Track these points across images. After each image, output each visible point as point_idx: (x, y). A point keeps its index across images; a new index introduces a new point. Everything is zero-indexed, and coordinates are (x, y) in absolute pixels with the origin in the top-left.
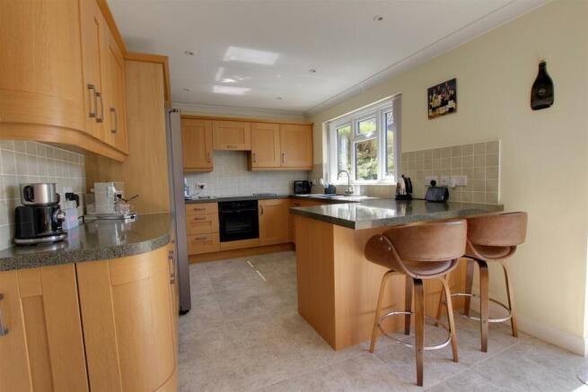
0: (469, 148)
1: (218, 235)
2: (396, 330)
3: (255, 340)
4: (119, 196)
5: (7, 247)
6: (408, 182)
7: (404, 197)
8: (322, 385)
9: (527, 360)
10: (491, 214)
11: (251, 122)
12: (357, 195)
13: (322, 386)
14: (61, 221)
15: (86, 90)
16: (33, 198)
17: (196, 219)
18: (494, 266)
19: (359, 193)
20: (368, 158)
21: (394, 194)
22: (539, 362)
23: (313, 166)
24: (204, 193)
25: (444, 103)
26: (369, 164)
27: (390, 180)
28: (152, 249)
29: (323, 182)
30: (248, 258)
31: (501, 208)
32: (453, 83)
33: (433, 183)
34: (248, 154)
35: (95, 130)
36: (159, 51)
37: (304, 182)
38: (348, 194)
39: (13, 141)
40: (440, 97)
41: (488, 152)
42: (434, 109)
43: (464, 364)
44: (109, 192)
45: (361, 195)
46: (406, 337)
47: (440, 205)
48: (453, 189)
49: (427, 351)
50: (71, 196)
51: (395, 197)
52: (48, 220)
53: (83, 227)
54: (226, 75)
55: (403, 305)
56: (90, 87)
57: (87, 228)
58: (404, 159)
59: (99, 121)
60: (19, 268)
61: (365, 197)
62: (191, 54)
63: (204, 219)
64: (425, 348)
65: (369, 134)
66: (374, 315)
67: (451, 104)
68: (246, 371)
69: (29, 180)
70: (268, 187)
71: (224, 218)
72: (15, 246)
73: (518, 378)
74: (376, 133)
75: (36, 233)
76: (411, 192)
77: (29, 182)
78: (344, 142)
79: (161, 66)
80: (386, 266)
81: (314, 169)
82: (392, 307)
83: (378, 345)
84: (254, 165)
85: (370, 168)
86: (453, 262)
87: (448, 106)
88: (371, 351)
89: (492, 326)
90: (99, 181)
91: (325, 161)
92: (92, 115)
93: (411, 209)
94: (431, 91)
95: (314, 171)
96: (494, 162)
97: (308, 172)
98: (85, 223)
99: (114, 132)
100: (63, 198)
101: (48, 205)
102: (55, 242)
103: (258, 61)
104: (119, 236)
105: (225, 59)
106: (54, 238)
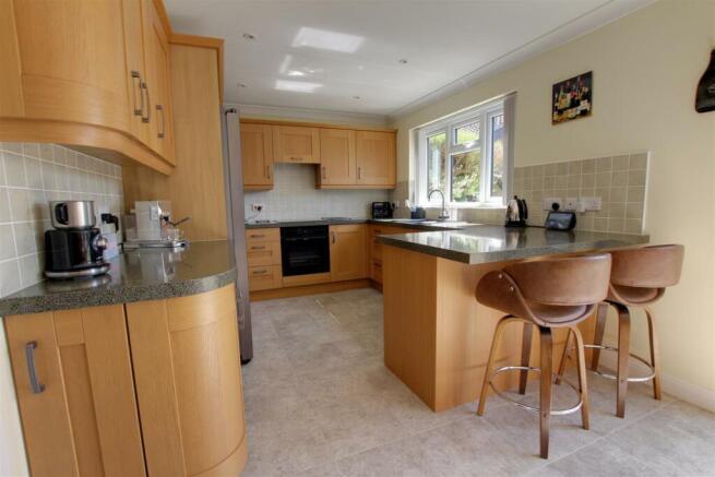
0: (605, 162)
1: (280, 268)
2: (507, 388)
3: (335, 398)
4: (166, 219)
5: (36, 282)
6: (522, 205)
7: (516, 224)
8: (422, 454)
9: (675, 429)
10: (633, 247)
11: (321, 127)
12: (453, 221)
13: (422, 456)
14: (102, 249)
15: (130, 78)
16: (67, 219)
17: (253, 248)
18: (636, 311)
19: (455, 218)
20: (463, 175)
21: (503, 220)
22: (692, 432)
23: (395, 185)
24: (262, 217)
25: (575, 104)
26: (464, 183)
27: (495, 203)
28: (219, 286)
29: (409, 204)
30: (315, 296)
31: (646, 239)
32: (587, 77)
33: (556, 206)
34: (315, 169)
35: (141, 132)
36: (212, 33)
37: (384, 203)
38: (442, 219)
39: (38, 145)
40: (569, 96)
41: (632, 169)
42: (560, 112)
43: (596, 432)
44: (153, 214)
45: (459, 221)
46: (521, 397)
47: (565, 235)
48: (582, 214)
49: (554, 416)
50: (108, 218)
51: (504, 224)
52: (86, 247)
53: (122, 256)
54: (293, 67)
55: (518, 358)
56: (135, 75)
57: (126, 257)
58: (516, 176)
59: (145, 120)
60: (55, 308)
61: (465, 224)
62: (251, 37)
63: (264, 247)
64: (552, 413)
65: (471, 144)
66: (484, 369)
67: (584, 105)
68: (327, 436)
69: (60, 197)
70: (340, 209)
71: (287, 248)
72: (47, 281)
73: (666, 452)
74: (479, 143)
75: (73, 265)
76: (526, 217)
77: (59, 198)
78: (436, 155)
79: (215, 52)
80: (503, 310)
81: (397, 188)
82: (505, 360)
83: (488, 406)
84: (323, 181)
85: (464, 187)
86: (589, 307)
87: (580, 108)
88: (479, 413)
89: (632, 386)
90: (140, 200)
91: (411, 177)
92: (138, 113)
93: (525, 239)
94: (556, 88)
95: (398, 189)
96: (640, 180)
97: (390, 192)
98: (125, 253)
99: (161, 136)
100: (99, 219)
101: (86, 228)
102: (96, 276)
103: (336, 48)
104: (166, 268)
105: (295, 45)
106: (93, 271)
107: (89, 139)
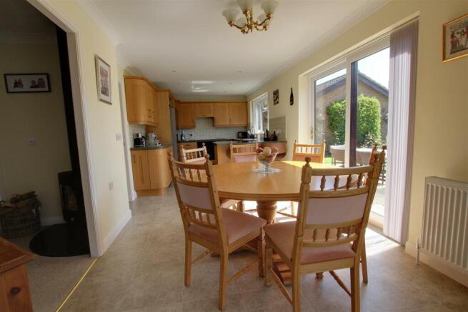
6: (267, 132)
14: (143, 142)
16: (138, 136)
23: (247, 124)
24: (192, 138)
29: (249, 132)
34: (213, 119)
44: (153, 136)
50: (144, 137)
51: (264, 139)
52: (140, 142)
53: (146, 144)
60: (136, 151)
72: (135, 146)
75: (138, 144)
77: (137, 133)
84: (216, 124)
90: (150, 132)
94: (274, 93)
101: (141, 138)
102: (142, 146)
107: (142, 123)
